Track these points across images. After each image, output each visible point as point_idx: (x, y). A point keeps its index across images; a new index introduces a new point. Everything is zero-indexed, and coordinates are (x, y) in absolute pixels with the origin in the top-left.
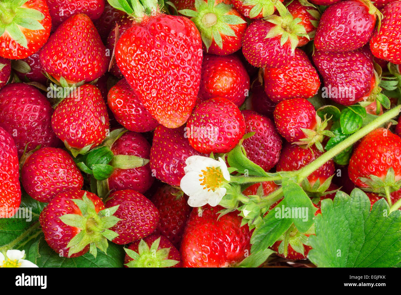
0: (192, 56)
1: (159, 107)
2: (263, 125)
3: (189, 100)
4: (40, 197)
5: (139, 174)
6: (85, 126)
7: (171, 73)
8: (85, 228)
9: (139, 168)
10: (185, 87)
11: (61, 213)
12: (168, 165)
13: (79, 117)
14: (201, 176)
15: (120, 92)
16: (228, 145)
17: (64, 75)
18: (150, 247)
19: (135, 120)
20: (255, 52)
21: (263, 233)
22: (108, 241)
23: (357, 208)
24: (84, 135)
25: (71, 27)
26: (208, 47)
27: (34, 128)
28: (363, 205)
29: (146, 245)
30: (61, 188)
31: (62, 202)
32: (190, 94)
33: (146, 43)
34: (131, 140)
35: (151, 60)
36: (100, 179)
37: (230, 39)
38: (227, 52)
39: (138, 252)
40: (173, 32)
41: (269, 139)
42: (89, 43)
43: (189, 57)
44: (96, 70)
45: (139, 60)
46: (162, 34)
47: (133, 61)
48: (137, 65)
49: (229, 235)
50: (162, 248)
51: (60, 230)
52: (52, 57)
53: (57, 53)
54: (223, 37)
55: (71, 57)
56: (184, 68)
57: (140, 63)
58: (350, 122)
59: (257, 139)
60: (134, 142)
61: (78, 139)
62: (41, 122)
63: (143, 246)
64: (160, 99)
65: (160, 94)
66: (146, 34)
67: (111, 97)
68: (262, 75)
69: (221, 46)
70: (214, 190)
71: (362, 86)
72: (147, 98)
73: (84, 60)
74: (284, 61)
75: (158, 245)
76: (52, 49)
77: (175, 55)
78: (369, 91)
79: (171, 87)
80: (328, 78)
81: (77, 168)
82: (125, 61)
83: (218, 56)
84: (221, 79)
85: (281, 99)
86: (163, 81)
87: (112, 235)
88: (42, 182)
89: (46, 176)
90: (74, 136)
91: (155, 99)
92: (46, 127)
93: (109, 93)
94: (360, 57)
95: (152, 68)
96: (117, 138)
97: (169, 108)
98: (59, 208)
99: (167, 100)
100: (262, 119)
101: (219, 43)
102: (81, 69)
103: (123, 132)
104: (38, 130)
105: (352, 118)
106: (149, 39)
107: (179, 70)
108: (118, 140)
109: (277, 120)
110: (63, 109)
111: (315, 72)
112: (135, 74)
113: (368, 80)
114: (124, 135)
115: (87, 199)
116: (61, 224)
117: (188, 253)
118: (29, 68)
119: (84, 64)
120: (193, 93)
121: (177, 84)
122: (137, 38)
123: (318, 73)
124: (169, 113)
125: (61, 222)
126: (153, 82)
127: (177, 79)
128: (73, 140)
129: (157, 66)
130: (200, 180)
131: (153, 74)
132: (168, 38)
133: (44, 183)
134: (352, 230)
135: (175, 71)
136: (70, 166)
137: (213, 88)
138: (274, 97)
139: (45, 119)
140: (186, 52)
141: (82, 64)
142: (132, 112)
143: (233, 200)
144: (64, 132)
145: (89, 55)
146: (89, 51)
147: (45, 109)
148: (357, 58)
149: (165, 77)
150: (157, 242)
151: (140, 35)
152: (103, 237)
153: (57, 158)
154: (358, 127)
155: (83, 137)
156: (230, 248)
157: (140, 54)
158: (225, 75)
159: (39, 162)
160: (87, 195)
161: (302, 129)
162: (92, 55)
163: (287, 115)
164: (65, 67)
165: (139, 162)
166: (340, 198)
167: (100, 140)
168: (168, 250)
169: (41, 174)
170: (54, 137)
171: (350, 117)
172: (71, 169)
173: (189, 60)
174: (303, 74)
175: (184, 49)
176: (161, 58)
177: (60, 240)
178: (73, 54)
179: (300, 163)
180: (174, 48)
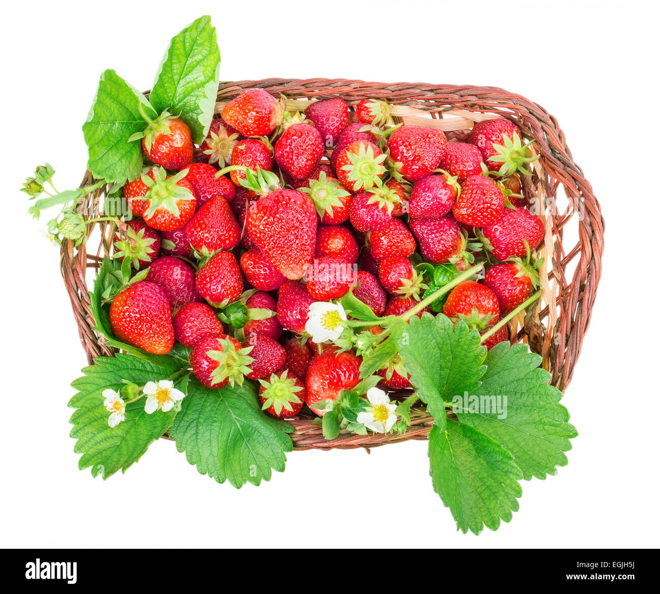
0: (309, 220)
1: (284, 261)
2: (369, 278)
3: (307, 255)
4: (188, 341)
5: (269, 324)
6: (223, 282)
7: (292, 233)
8: (226, 363)
9: (269, 319)
10: (303, 244)
11: (207, 350)
12: (291, 312)
13: (218, 276)
14: (322, 319)
15: (250, 256)
16: (340, 289)
17: (205, 243)
18: (280, 378)
19: (263, 279)
20: (359, 217)
21: (370, 362)
22: (244, 375)
23: (442, 329)
24: (223, 290)
25: (211, 206)
26: (322, 217)
27: (181, 289)
28: (447, 327)
29: (276, 377)
30: (206, 333)
31: (209, 342)
32: (308, 250)
33: (272, 210)
34: (261, 297)
35: (276, 223)
36: (237, 326)
37: (339, 210)
38: (337, 221)
39: (270, 383)
40: (292, 200)
41: (374, 290)
42: (225, 218)
43: (306, 221)
44: (232, 239)
45: (266, 224)
46: (284, 202)
47: (261, 225)
48: (265, 228)
49: (344, 366)
50: (289, 378)
51: (206, 363)
52: (196, 229)
53: (200, 225)
54: (333, 208)
55: (212, 228)
56: (302, 229)
57: (268, 226)
58: (442, 276)
59: (364, 290)
60: (264, 299)
61: (218, 293)
62: (188, 285)
63: (274, 377)
64: (284, 254)
65: (284, 251)
66: (271, 203)
67: (243, 260)
68: (368, 241)
69: (332, 215)
70: (333, 329)
71: (449, 244)
72: (274, 255)
73: (222, 230)
74: (383, 224)
75: (286, 375)
76: (196, 223)
77: (295, 219)
78: (456, 249)
79: (292, 244)
80: (422, 239)
81: (219, 319)
82: (255, 226)
83: (331, 225)
84: (334, 241)
85: (383, 258)
86: (286, 239)
87: (248, 371)
88: (191, 328)
89: (194, 323)
90: (215, 291)
91: (280, 255)
92: (191, 288)
93: (242, 258)
94: (447, 221)
95: (277, 229)
96: (250, 296)
97: (291, 262)
98: (206, 346)
99: (290, 255)
100: (368, 274)
101: (331, 213)
102: (219, 238)
103: (254, 292)
104: (185, 291)
105: (444, 273)
106: (274, 206)
107: (299, 230)
108: (250, 297)
109: (381, 274)
110: (205, 271)
111: (411, 235)
112: (263, 236)
113: (455, 240)
114: (255, 294)
115: (229, 341)
116: (207, 358)
117: (311, 383)
118: (174, 245)
119: (222, 233)
120: (310, 250)
121: (297, 242)
122: (263, 207)
123: (414, 236)
124: (292, 266)
125: (207, 357)
126: (278, 241)
127: (297, 238)
128: (214, 295)
129: (281, 228)
130: (322, 322)
131: (277, 235)
132: (289, 205)
133: (192, 328)
134: (440, 349)
135: (296, 232)
136: (213, 316)
137: (328, 249)
138: (378, 257)
139: (190, 282)
140: (304, 216)
141: (220, 233)
142: (261, 271)
143: (348, 340)
144: (207, 289)
145: (226, 227)
146: (226, 223)
147: (190, 274)
148: (445, 222)
149: (287, 236)
150: (285, 373)
151: (266, 205)
152: (240, 372)
153: (202, 310)
154: (449, 280)
155: (222, 292)
156: (345, 376)
157: (267, 219)
158: (338, 238)
159: (188, 313)
160: (229, 338)
161: (400, 279)
162: (229, 227)
163: (388, 268)
164: (207, 236)
165: (269, 313)
166: (426, 317)
167: (235, 295)
168: (295, 380)
169: (189, 322)
170: (199, 294)
171: (442, 271)
172: (213, 319)
173: (306, 223)
174: (401, 236)
175: (302, 214)
176: (284, 221)
177: (206, 372)
178: (213, 226)
179: (401, 310)
180: (294, 213)
